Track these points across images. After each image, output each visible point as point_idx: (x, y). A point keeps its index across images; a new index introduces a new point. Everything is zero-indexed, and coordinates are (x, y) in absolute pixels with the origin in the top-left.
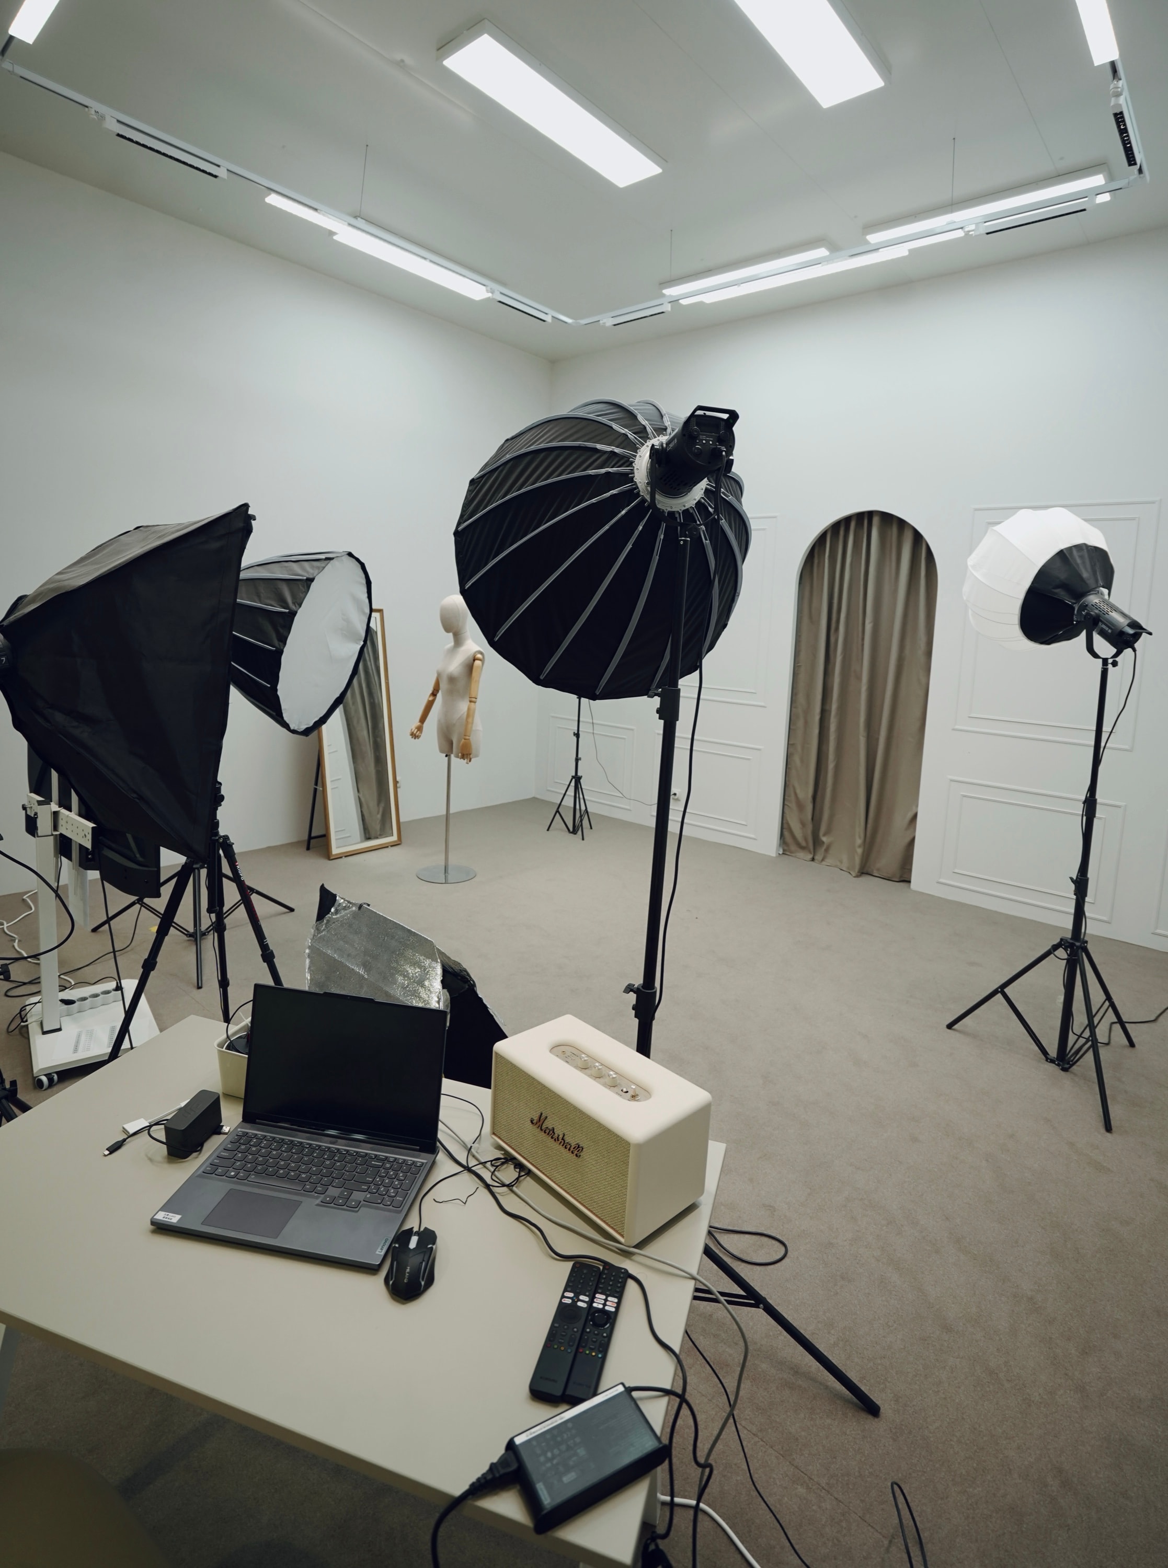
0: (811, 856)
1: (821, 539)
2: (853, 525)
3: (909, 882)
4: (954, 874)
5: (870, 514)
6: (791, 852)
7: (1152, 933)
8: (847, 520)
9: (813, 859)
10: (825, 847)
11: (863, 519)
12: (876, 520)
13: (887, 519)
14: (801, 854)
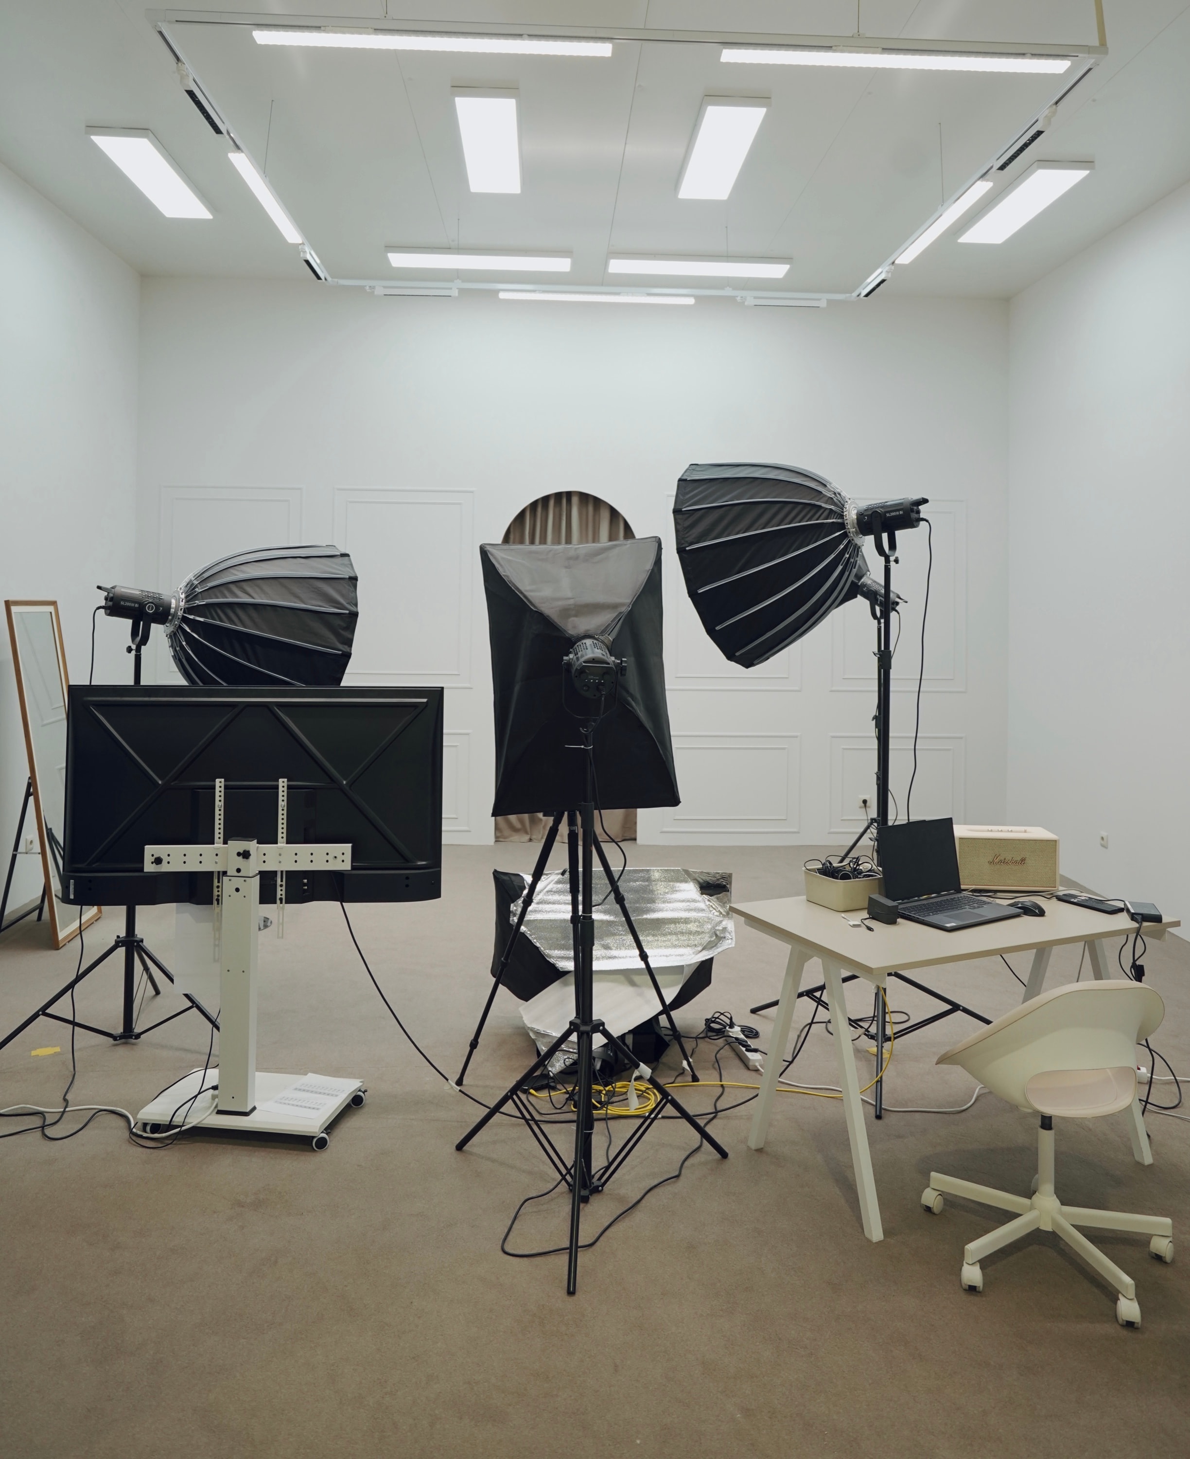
0: (527, 837)
1: (521, 516)
2: (552, 503)
3: (635, 839)
4: (675, 821)
5: (569, 494)
6: (505, 838)
7: (829, 833)
8: (546, 499)
9: (530, 840)
10: (543, 824)
11: (562, 498)
12: (575, 500)
13: (584, 497)
14: (516, 837)
